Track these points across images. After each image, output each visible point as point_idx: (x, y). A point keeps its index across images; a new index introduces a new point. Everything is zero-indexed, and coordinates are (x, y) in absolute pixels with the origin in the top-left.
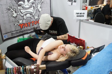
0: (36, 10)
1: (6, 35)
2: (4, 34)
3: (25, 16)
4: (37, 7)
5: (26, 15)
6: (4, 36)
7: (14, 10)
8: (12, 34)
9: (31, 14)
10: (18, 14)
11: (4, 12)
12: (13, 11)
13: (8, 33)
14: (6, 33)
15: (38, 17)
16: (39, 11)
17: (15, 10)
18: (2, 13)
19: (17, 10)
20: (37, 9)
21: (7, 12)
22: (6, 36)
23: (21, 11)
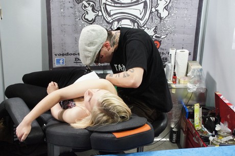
0: (151, 12)
1: (62, 57)
2: (56, 55)
3: (116, 23)
4: (154, 5)
5: (119, 20)
6: (55, 59)
7: (89, 4)
8: (76, 59)
9: (133, 21)
10: (98, 15)
11: (66, 5)
12: (87, 5)
13: (68, 54)
14: (63, 55)
15: (155, 32)
16: (161, 18)
17: (92, 3)
18: (61, 5)
19: (98, 5)
20: (153, 10)
21: (73, 6)
22: (61, 61)
23: (109, 8)
